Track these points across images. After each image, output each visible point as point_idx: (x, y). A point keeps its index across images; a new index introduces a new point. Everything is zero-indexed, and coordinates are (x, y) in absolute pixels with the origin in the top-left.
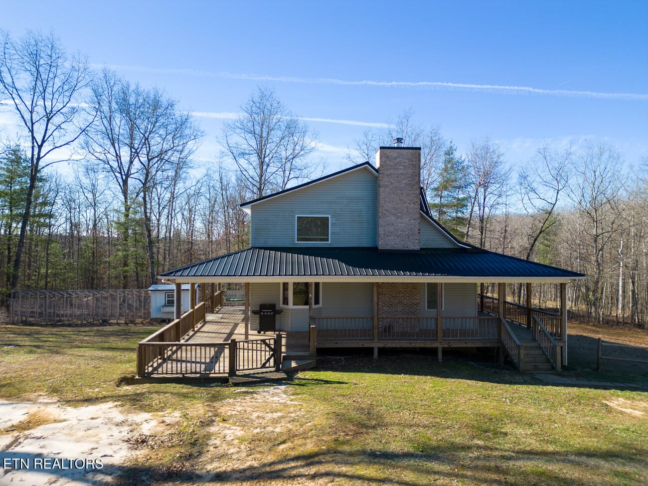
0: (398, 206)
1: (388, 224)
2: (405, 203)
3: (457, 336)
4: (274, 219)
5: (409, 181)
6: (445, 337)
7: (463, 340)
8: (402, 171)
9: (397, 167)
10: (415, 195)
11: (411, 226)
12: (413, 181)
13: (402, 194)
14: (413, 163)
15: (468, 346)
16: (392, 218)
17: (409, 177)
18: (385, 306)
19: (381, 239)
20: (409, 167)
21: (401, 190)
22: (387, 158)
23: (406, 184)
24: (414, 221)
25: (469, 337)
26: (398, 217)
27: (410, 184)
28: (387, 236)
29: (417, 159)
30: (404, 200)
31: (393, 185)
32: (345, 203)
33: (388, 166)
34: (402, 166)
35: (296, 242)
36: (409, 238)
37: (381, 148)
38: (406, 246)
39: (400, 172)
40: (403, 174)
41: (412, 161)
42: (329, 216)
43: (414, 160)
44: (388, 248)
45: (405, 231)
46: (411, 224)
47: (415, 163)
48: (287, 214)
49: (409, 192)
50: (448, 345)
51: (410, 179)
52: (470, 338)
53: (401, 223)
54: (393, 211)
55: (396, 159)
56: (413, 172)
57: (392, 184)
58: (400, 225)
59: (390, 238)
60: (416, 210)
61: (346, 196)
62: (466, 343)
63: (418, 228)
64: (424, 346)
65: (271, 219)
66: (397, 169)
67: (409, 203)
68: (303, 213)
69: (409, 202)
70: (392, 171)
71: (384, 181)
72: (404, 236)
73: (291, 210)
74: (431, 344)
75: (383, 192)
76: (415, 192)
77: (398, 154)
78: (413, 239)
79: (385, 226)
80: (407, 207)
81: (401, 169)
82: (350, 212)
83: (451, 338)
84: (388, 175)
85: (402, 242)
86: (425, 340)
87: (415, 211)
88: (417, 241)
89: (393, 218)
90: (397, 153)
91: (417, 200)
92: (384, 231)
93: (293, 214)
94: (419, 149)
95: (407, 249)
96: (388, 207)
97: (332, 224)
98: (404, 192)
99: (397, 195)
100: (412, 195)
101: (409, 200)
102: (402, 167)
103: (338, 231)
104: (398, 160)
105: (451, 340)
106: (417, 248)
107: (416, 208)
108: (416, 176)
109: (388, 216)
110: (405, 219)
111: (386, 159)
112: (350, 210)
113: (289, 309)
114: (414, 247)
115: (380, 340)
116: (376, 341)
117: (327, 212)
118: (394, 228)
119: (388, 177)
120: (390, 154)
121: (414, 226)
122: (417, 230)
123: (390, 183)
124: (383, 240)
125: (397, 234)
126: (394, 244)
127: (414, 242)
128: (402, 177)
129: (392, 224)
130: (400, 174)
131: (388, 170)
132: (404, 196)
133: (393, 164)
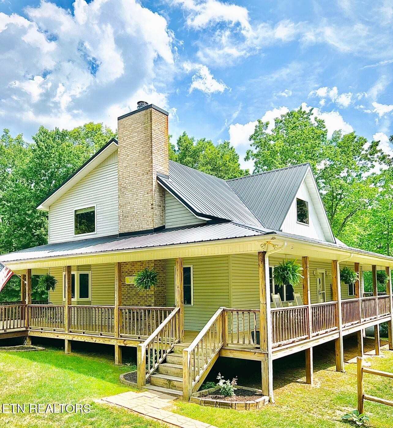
1: (126, 204)
5: (142, 148)
8: (136, 138)
9: (132, 135)
11: (145, 202)
12: (145, 147)
14: (145, 125)
22: (124, 127)
23: (140, 152)
26: (134, 194)
27: (143, 151)
30: (138, 172)
33: (124, 136)
34: (136, 132)
35: (74, 236)
36: (143, 216)
42: (96, 205)
43: (146, 121)
44: (126, 231)
45: (140, 209)
46: (145, 199)
49: (142, 161)
51: (143, 145)
54: (129, 187)
56: (146, 136)
57: (128, 156)
58: (136, 201)
59: (128, 219)
60: (149, 181)
63: (151, 203)
69: (142, 173)
70: (128, 141)
71: (122, 154)
72: (139, 214)
73: (72, 205)
76: (147, 159)
77: (132, 120)
78: (147, 217)
80: (141, 180)
82: (111, 198)
85: (137, 223)
88: (151, 218)
89: (130, 195)
93: (73, 209)
95: (142, 230)
97: (98, 213)
101: (143, 170)
102: (136, 134)
103: (102, 220)
104: (132, 128)
107: (149, 179)
108: (148, 139)
110: (139, 195)
114: (148, 227)
115: (71, 332)
116: (67, 332)
117: (94, 202)
118: (131, 207)
119: (124, 149)
120: (126, 123)
121: (148, 201)
122: (150, 205)
123: (126, 156)
124: (122, 223)
125: (133, 214)
126: (131, 225)
127: (148, 221)
128: (136, 146)
129: (129, 203)
130: (134, 142)
131: (125, 142)
132: (138, 167)
133: (128, 133)
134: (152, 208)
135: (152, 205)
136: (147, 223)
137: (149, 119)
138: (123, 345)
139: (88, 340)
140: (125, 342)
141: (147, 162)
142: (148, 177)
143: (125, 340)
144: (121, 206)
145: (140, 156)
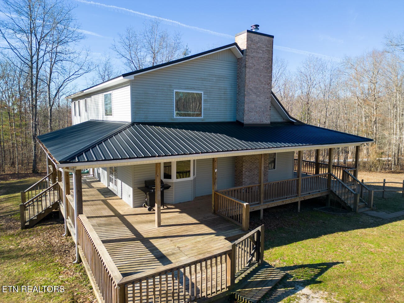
0: (257, 86)
1: (251, 102)
2: (262, 84)
4: (154, 93)
6: (302, 193)
9: (258, 51)
11: (265, 104)
12: (268, 65)
14: (268, 49)
16: (254, 96)
17: (266, 62)
18: (247, 172)
19: (246, 115)
20: (266, 52)
21: (260, 72)
22: (252, 41)
23: (264, 67)
24: (267, 100)
26: (258, 96)
27: (266, 67)
28: (250, 112)
29: (271, 46)
30: (262, 81)
31: (255, 67)
32: (215, 81)
33: (252, 48)
34: (261, 50)
35: (174, 117)
36: (264, 114)
37: (248, 31)
38: (262, 121)
39: (260, 55)
40: (262, 58)
41: (268, 47)
42: (202, 93)
44: (250, 122)
45: (261, 108)
46: (266, 102)
47: (270, 49)
48: (166, 89)
49: (265, 74)
51: (266, 63)
53: (259, 101)
54: (254, 90)
55: (257, 43)
57: (254, 65)
58: (258, 102)
59: (252, 113)
61: (215, 74)
65: (150, 92)
66: (258, 53)
68: (180, 89)
69: (265, 83)
70: (254, 54)
71: (249, 62)
72: (260, 112)
73: (169, 84)
75: (249, 72)
76: (269, 74)
77: (259, 39)
78: (267, 115)
79: (249, 103)
80: (263, 88)
81: (261, 53)
82: (218, 90)
84: (252, 57)
85: (259, 118)
87: (268, 91)
88: (269, 116)
92: (248, 107)
93: (172, 89)
94: (273, 37)
95: (262, 123)
96: (251, 86)
97: (205, 100)
98: (262, 74)
99: (257, 76)
100: (267, 77)
102: (261, 52)
104: (259, 45)
105: (305, 194)
106: (268, 122)
109: (251, 95)
110: (261, 98)
112: (218, 88)
113: (172, 183)
114: (266, 122)
117: (200, 88)
118: (254, 105)
119: (252, 59)
120: (254, 38)
121: (268, 104)
122: (269, 107)
123: (253, 65)
124: (247, 116)
125: (256, 111)
126: (255, 119)
127: (267, 118)
128: (261, 60)
129: (254, 102)
130: (260, 57)
131: (252, 53)
132: (262, 78)
133: (256, 48)
134: (270, 109)
141: (268, 76)
142: (269, 87)
143: (304, 197)
144: (247, 103)
145: (264, 69)
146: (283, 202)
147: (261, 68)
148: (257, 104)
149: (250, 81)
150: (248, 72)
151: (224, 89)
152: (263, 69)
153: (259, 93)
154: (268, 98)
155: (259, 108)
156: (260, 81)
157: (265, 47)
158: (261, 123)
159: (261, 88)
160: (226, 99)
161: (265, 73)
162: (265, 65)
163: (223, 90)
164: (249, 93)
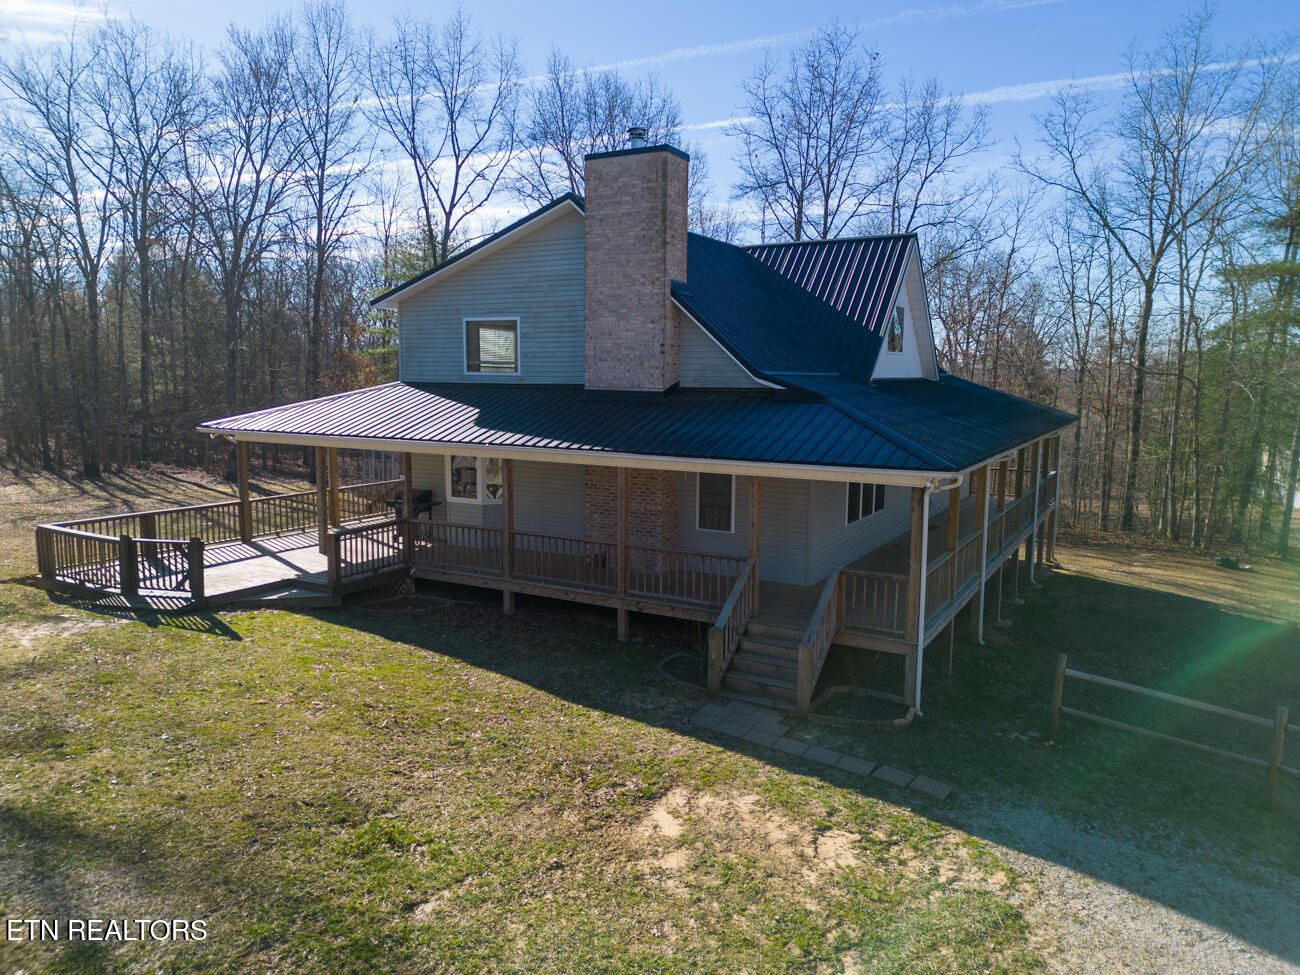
0: (620, 292)
1: (602, 334)
2: (634, 284)
3: (657, 591)
4: (432, 327)
5: (643, 229)
6: (635, 589)
7: (669, 600)
8: (629, 207)
9: (619, 199)
10: (653, 264)
11: (645, 338)
12: (650, 229)
13: (628, 261)
14: (650, 185)
15: (677, 616)
16: (610, 319)
17: (643, 221)
19: (589, 368)
21: (627, 253)
23: (636, 237)
24: (652, 325)
25: (682, 596)
26: (621, 318)
27: (644, 237)
28: (600, 360)
30: (633, 276)
31: (612, 243)
33: (601, 197)
34: (628, 195)
35: (466, 373)
36: (642, 364)
37: (589, 157)
38: (637, 383)
39: (625, 209)
40: (630, 214)
41: (649, 181)
42: (518, 319)
43: (654, 176)
44: (603, 386)
45: (634, 349)
46: (647, 333)
47: (654, 185)
48: (450, 317)
49: (642, 256)
50: (636, 605)
51: (643, 225)
52: (685, 599)
53: (627, 330)
54: (610, 303)
55: (615, 179)
56: (651, 208)
57: (609, 240)
58: (625, 333)
59: (606, 364)
60: (656, 298)
62: (673, 609)
63: (661, 341)
64: (591, 602)
65: (427, 327)
66: (619, 203)
67: (643, 283)
68: (475, 314)
69: (641, 280)
70: (608, 209)
71: (593, 235)
72: (632, 360)
73: (456, 308)
74: (605, 601)
76: (654, 256)
77: (622, 167)
78: (651, 367)
79: (596, 338)
80: (638, 294)
81: (627, 203)
83: (645, 593)
84: (601, 220)
85: (628, 375)
86: (594, 589)
87: (653, 302)
88: (658, 371)
89: (612, 319)
90: (620, 165)
91: (658, 275)
92: (595, 348)
93: (462, 316)
95: (638, 390)
96: (601, 293)
97: (525, 336)
98: (632, 257)
99: (619, 266)
100: (649, 264)
101: (643, 276)
102: (629, 198)
103: (533, 350)
104: (620, 182)
105: (643, 597)
106: (659, 387)
107: (657, 294)
108: (657, 216)
109: (601, 316)
110: (634, 322)
111: (597, 182)
114: (651, 386)
115: (515, 578)
116: (507, 578)
117: (513, 310)
118: (613, 343)
119: (600, 225)
120: (605, 170)
121: (653, 337)
122: (657, 345)
123: (605, 240)
124: (592, 370)
125: (619, 356)
126: (614, 378)
127: (652, 375)
128: (628, 222)
129: (610, 334)
130: (624, 215)
131: (602, 210)
132: (632, 267)
133: (611, 192)
134: (662, 352)
135: (662, 345)
136: (651, 379)
137: (660, 174)
138: (635, 609)
139: (544, 594)
140: (640, 606)
141: (653, 260)
142: (655, 291)
143: (639, 602)
144: (591, 338)
145: (637, 245)
146: (567, 594)
147: (629, 241)
148: (620, 338)
149: (596, 282)
150: (591, 259)
151: (569, 306)
152: (634, 245)
153: (624, 311)
154: (653, 322)
155: (627, 348)
156: (626, 276)
157: (640, 182)
158: (633, 389)
159: (629, 296)
160: (574, 329)
161: (643, 253)
162: (642, 233)
163: (567, 309)
164: (595, 312)
